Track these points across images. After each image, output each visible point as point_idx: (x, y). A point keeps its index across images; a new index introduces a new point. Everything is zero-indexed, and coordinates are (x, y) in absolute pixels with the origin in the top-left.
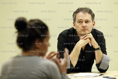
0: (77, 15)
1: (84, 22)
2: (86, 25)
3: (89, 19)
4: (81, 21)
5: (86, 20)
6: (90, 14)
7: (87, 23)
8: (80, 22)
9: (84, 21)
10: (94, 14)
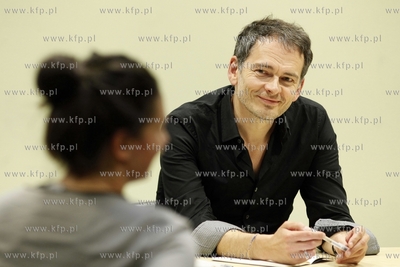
1: (276, 79)
4: (269, 71)
6: (303, 56)
7: (287, 83)
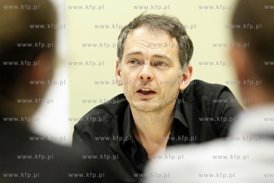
0: (129, 35)
2: (151, 75)
3: (168, 56)
5: (156, 56)
8: (133, 62)
9: (147, 59)
10: (190, 42)
